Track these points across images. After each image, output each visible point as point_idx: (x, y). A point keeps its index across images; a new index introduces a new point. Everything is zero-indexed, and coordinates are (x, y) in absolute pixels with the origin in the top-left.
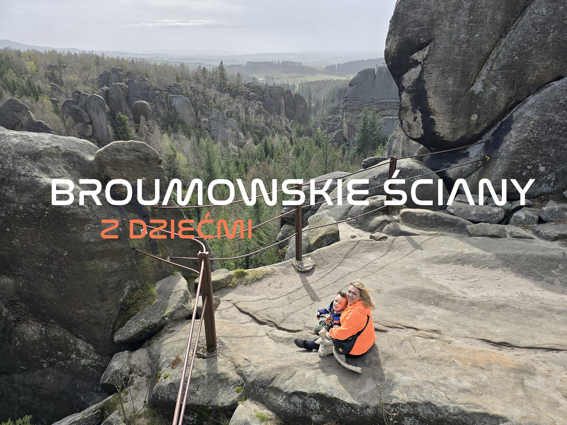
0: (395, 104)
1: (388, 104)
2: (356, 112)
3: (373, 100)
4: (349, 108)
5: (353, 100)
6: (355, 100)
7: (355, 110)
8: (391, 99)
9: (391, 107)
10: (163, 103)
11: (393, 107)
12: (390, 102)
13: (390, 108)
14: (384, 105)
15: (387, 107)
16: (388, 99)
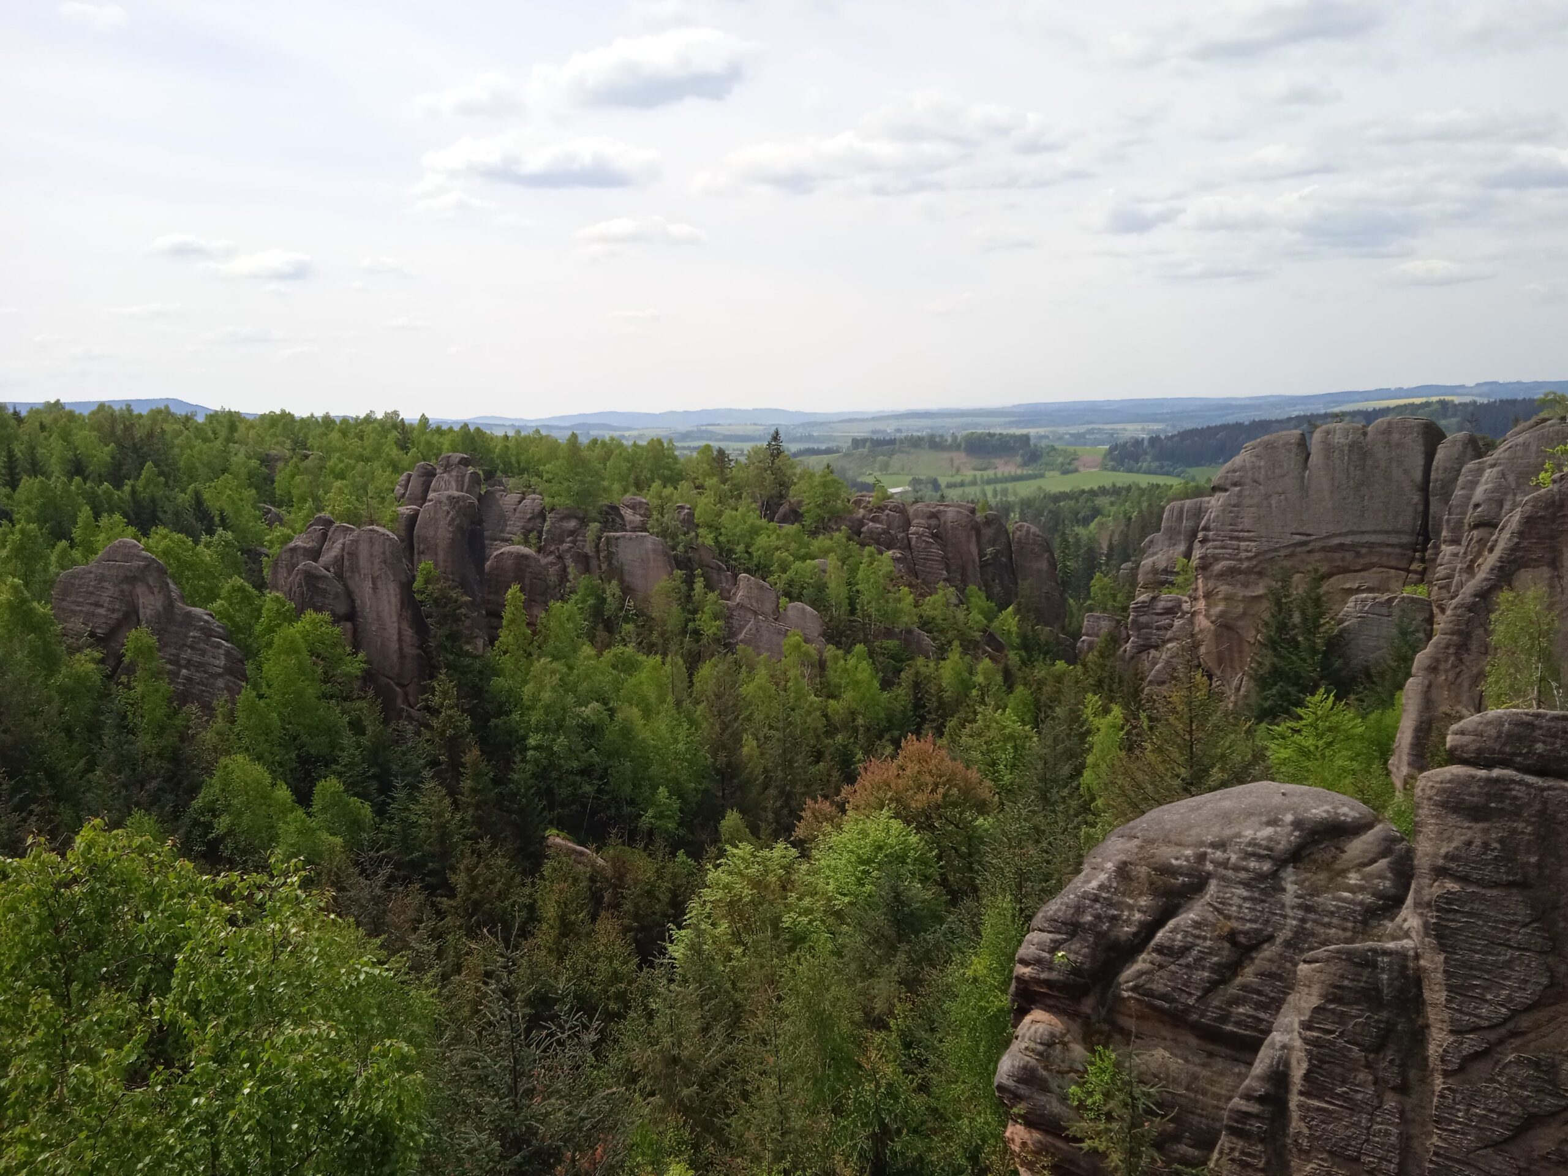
0: (1389, 550)
1: (1364, 550)
2: (1241, 577)
3: (1304, 538)
4: (1218, 567)
5: (1232, 538)
6: (1238, 539)
7: (1240, 572)
8: (1375, 532)
9: (1375, 559)
10: (586, 557)
11: (1384, 560)
12: (1371, 545)
13: (1372, 565)
14: (1349, 556)
15: (1362, 561)
16: (1363, 533)
